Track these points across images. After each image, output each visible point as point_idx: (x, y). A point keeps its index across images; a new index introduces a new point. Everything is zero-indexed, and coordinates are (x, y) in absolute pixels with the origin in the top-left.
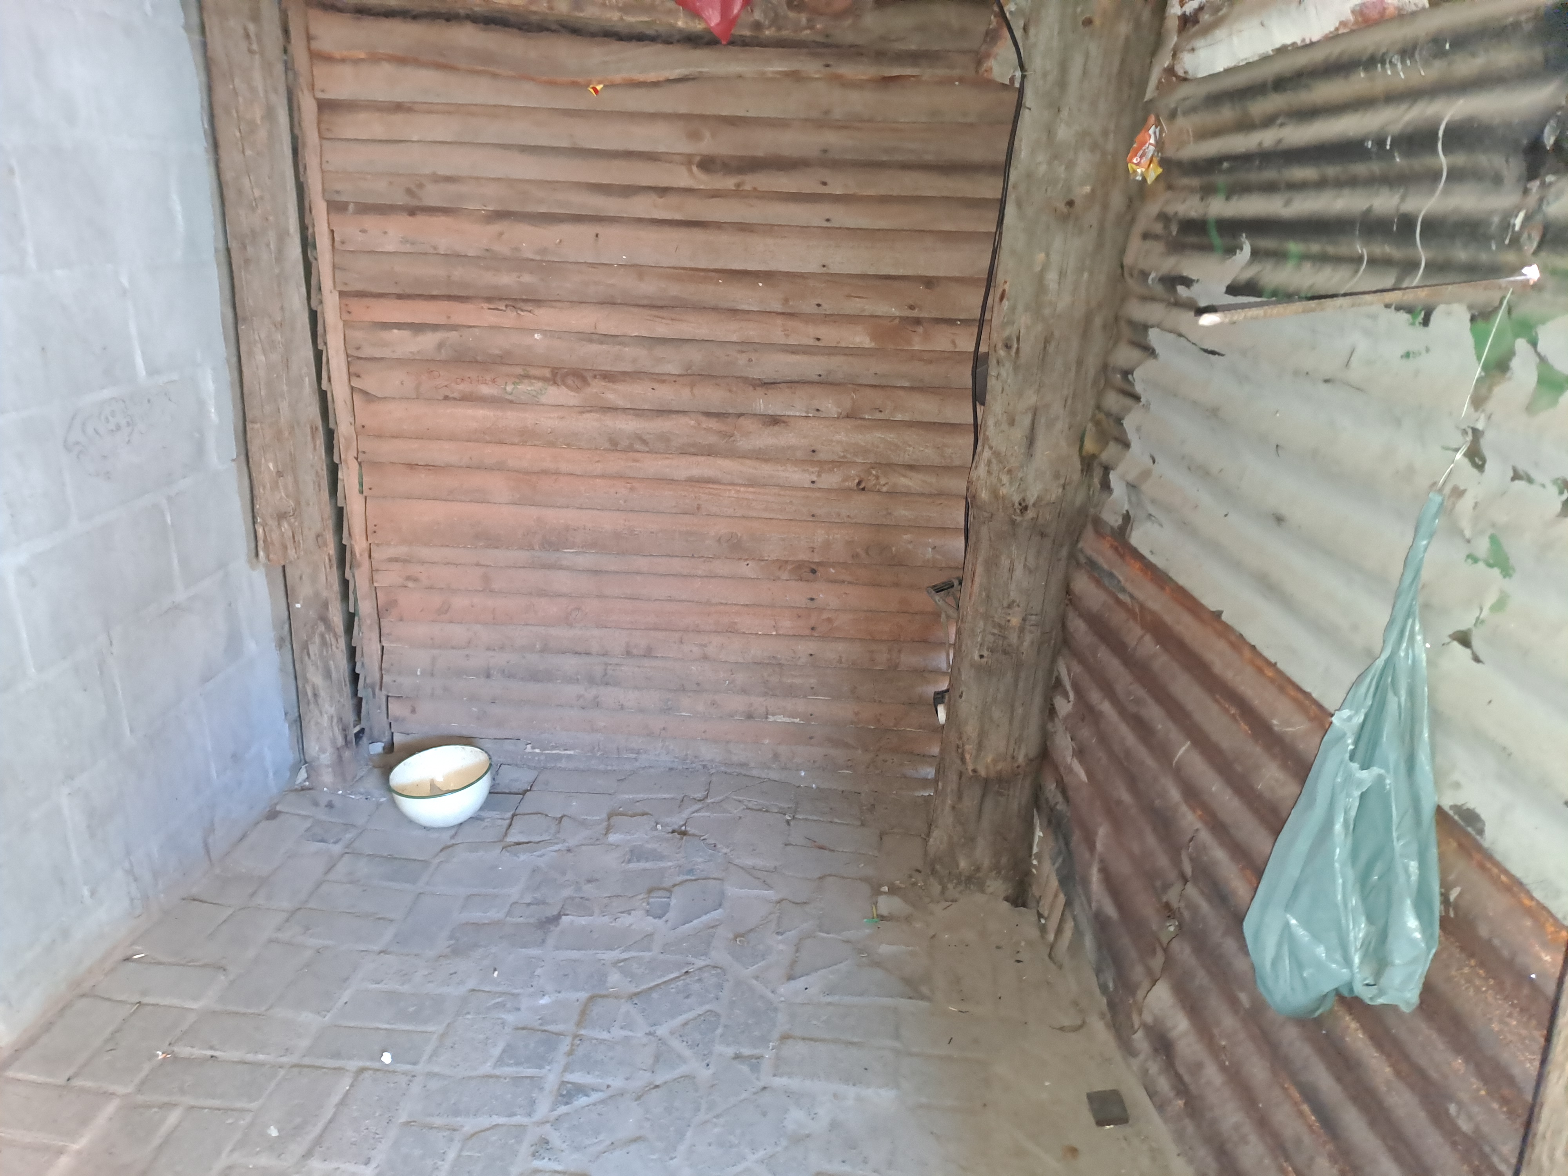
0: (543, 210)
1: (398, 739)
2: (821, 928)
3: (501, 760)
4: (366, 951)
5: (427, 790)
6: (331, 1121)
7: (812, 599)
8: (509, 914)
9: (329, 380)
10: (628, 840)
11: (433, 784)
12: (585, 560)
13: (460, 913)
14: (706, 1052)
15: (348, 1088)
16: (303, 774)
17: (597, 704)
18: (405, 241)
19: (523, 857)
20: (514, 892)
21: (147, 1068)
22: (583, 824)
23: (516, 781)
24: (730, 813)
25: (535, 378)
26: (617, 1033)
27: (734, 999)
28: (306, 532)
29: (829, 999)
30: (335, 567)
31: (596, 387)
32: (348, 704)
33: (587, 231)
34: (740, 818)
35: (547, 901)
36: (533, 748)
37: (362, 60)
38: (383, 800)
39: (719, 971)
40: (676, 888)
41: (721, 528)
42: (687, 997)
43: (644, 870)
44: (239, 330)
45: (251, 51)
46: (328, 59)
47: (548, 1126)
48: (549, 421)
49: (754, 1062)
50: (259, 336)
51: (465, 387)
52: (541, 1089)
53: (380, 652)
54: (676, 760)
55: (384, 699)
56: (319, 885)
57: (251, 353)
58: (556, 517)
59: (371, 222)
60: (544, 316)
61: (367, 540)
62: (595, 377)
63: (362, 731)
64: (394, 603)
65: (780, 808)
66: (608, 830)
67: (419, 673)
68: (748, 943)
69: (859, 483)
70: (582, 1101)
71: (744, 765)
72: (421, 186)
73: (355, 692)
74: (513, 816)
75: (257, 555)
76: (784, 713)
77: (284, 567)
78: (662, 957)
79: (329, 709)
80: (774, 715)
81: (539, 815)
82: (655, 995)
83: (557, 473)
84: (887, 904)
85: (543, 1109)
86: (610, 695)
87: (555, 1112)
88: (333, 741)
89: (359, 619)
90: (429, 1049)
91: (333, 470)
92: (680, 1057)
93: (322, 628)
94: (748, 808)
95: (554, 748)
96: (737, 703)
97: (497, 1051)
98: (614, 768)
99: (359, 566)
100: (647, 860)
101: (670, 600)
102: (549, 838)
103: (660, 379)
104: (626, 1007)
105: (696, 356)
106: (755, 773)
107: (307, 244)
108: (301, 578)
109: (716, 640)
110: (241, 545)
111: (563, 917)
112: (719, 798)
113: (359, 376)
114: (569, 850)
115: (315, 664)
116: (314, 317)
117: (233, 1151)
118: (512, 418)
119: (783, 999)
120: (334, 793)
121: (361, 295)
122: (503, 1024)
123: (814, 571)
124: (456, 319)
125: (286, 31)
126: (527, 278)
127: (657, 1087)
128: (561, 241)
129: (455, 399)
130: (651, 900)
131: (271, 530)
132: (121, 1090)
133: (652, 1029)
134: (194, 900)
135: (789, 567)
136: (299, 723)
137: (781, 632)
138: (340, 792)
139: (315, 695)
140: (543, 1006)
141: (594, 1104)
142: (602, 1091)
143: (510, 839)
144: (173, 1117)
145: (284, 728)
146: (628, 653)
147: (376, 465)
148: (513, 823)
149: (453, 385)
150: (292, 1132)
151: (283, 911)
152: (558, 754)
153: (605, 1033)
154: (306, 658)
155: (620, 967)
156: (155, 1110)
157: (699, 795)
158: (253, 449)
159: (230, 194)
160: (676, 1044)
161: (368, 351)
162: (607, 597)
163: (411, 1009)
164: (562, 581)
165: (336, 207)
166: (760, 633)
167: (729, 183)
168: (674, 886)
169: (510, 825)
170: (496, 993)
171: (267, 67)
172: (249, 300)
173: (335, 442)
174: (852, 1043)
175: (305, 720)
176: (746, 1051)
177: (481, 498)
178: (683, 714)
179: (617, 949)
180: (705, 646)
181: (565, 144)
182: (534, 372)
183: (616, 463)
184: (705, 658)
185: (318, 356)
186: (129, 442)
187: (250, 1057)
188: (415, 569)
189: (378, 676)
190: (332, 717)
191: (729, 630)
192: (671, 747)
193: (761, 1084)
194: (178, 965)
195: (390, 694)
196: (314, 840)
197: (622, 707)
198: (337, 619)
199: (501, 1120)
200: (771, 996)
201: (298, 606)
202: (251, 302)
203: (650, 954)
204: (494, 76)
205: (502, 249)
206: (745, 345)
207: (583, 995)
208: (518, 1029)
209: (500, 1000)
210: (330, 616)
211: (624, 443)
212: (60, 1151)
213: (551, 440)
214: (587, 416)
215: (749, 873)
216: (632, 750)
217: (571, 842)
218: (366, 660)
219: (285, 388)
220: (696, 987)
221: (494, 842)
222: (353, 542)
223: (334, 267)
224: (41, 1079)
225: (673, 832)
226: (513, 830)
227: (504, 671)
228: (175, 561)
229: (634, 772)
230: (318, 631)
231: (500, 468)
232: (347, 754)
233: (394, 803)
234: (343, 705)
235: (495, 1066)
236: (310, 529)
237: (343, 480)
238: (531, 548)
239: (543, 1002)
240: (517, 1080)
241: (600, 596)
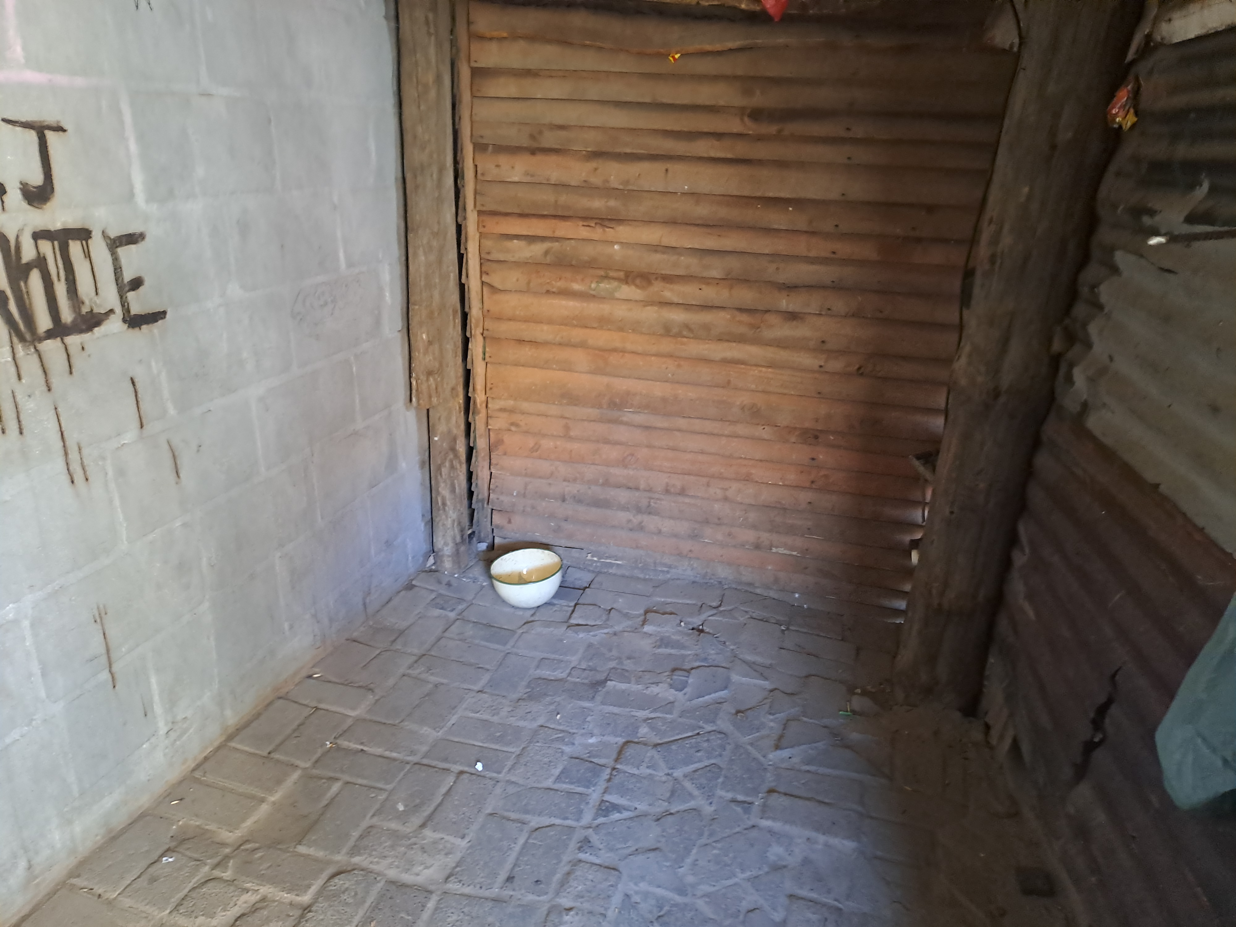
0: (628, 151)
1: (497, 541)
2: (804, 714)
3: (569, 564)
4: (469, 689)
5: (516, 580)
6: (440, 805)
7: (813, 459)
8: (569, 674)
9: (467, 276)
10: (659, 632)
11: (520, 575)
12: (639, 419)
13: (535, 671)
14: (710, 794)
15: (452, 784)
16: (431, 560)
17: (641, 528)
18: (527, 174)
19: (581, 635)
20: (574, 659)
21: (320, 752)
22: (627, 616)
23: (580, 579)
24: (738, 620)
25: (614, 279)
26: (644, 771)
27: (733, 758)
28: (445, 386)
29: (807, 768)
30: (462, 413)
31: (657, 286)
32: (466, 512)
33: (658, 167)
34: (745, 624)
35: (598, 669)
36: (592, 556)
37: (505, 38)
38: (485, 584)
39: (723, 736)
40: (693, 671)
41: (744, 399)
42: (698, 751)
43: (670, 654)
44: (408, 237)
45: (429, 34)
46: (481, 38)
47: (591, 830)
48: (620, 311)
49: (747, 805)
50: (422, 242)
51: (561, 284)
52: (587, 803)
53: (489, 477)
54: (698, 576)
55: (490, 511)
56: (439, 639)
57: (415, 254)
58: (622, 385)
59: (503, 160)
60: (624, 232)
61: (486, 394)
62: (656, 279)
63: (473, 533)
64: (500, 442)
65: (778, 620)
66: (644, 622)
67: (515, 494)
68: (747, 718)
69: (859, 369)
70: (616, 816)
71: (750, 584)
72: (541, 133)
73: (470, 504)
74: (576, 605)
75: (411, 400)
76: (785, 546)
77: (428, 410)
78: (680, 720)
79: (452, 515)
80: (777, 547)
81: (594, 606)
82: (674, 747)
83: (623, 351)
84: (857, 702)
85: (587, 818)
86: (652, 522)
87: (596, 821)
88: (454, 539)
89: (476, 452)
90: (509, 763)
91: (466, 341)
92: (690, 794)
93: (451, 456)
94: (752, 618)
95: (607, 558)
96: (749, 536)
97: (557, 772)
98: (651, 577)
99: (479, 413)
100: (672, 647)
101: (702, 452)
102: (600, 623)
103: (706, 281)
104: (651, 753)
105: (734, 264)
106: (758, 591)
107: (458, 175)
108: (439, 419)
109: (735, 486)
110: (401, 392)
111: (609, 682)
112: (730, 608)
113: (488, 274)
114: (615, 634)
115: (445, 482)
116: (459, 229)
117: (373, 815)
118: (593, 309)
119: (770, 763)
120: (452, 575)
121: (494, 213)
122: (562, 752)
123: (816, 437)
124: (559, 233)
125: (453, 19)
126: (612, 203)
127: (671, 814)
128: (639, 175)
129: (554, 293)
130: (675, 677)
131: (422, 383)
132: (302, 764)
133: (670, 771)
134: (354, 641)
135: (797, 433)
136: (431, 523)
137: (786, 483)
138: (456, 576)
139: (444, 504)
140: (592, 745)
141: (625, 820)
142: (631, 811)
143: (573, 621)
144: (336, 787)
145: (421, 526)
146: (667, 491)
147: (496, 340)
148: (576, 609)
149: (554, 282)
150: (413, 809)
151: (414, 655)
152: (610, 562)
153: (635, 769)
154: (439, 477)
155: (648, 723)
156: (324, 781)
157: (714, 604)
158: (414, 323)
159: (408, 138)
160: (688, 785)
161: (496, 255)
162: (654, 447)
163: (498, 734)
164: (621, 433)
165: (480, 147)
166: (770, 482)
167: (772, 129)
168: (692, 669)
169: (573, 611)
170: (558, 730)
171: (439, 45)
172: (416, 217)
173: (468, 321)
174: (823, 802)
175: (436, 520)
176: (740, 798)
177: (567, 367)
178: (706, 540)
179: (647, 709)
180: (726, 489)
181: (648, 100)
182: (612, 274)
183: (667, 345)
184: (726, 499)
185: (461, 257)
186: (332, 314)
187: (387, 754)
188: (516, 418)
189: (486, 494)
190: (454, 521)
191: (746, 479)
192: (695, 565)
193: (750, 823)
194: (342, 684)
195: (494, 508)
196: (437, 608)
197: (660, 532)
198: (462, 449)
199: (558, 821)
200: (762, 759)
201: (436, 439)
202: (418, 217)
203: (672, 716)
204: (600, 48)
205: (596, 180)
206: (774, 257)
207: (621, 740)
208: (572, 758)
209: (560, 735)
210: (457, 447)
211: (675, 330)
212: (262, 800)
213: (621, 327)
214: (649, 308)
215: (750, 667)
216: (665, 565)
217: (617, 628)
218: (479, 482)
219: (437, 280)
220: (705, 745)
221: (562, 622)
222: (476, 396)
223: (476, 193)
224: (252, 750)
225: (693, 629)
226: (574, 615)
227: (575, 497)
228: (357, 401)
229: (666, 582)
230: (448, 458)
231: (582, 345)
232: (463, 548)
233: (492, 586)
234: (462, 513)
235: (555, 782)
236: (447, 384)
237: (472, 351)
238: (600, 407)
239: (592, 741)
240: (569, 793)
241: (649, 446)
